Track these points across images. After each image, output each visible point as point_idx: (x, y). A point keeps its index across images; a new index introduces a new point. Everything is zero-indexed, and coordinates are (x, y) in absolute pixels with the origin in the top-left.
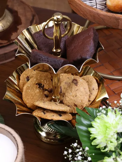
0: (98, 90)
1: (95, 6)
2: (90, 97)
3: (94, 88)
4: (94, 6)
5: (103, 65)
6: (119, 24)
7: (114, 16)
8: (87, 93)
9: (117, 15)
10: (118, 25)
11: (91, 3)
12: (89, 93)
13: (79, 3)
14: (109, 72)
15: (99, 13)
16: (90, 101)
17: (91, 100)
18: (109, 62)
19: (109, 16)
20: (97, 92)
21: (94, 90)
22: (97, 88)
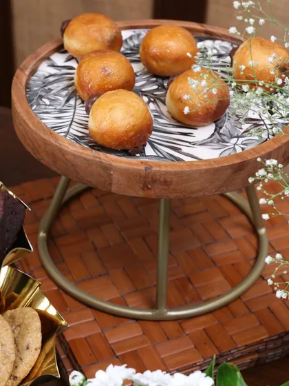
0: (39, 351)
1: (66, 129)
2: (16, 367)
3: (31, 346)
4: (63, 127)
5: (108, 274)
6: (111, 179)
7: (98, 160)
8: (7, 357)
9: (106, 157)
10: (110, 184)
11: (59, 118)
12: (13, 357)
13: (25, 118)
14: (116, 294)
15: (64, 147)
16: (16, 377)
17: (18, 376)
18: (124, 269)
19: (85, 159)
20: (36, 356)
21: (28, 350)
22: (39, 344)
